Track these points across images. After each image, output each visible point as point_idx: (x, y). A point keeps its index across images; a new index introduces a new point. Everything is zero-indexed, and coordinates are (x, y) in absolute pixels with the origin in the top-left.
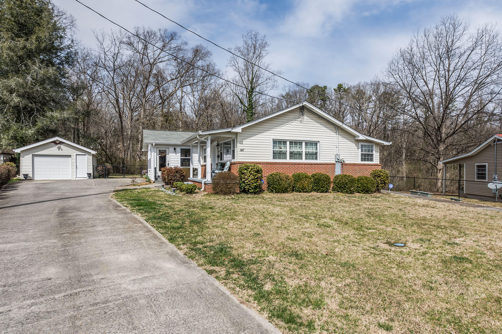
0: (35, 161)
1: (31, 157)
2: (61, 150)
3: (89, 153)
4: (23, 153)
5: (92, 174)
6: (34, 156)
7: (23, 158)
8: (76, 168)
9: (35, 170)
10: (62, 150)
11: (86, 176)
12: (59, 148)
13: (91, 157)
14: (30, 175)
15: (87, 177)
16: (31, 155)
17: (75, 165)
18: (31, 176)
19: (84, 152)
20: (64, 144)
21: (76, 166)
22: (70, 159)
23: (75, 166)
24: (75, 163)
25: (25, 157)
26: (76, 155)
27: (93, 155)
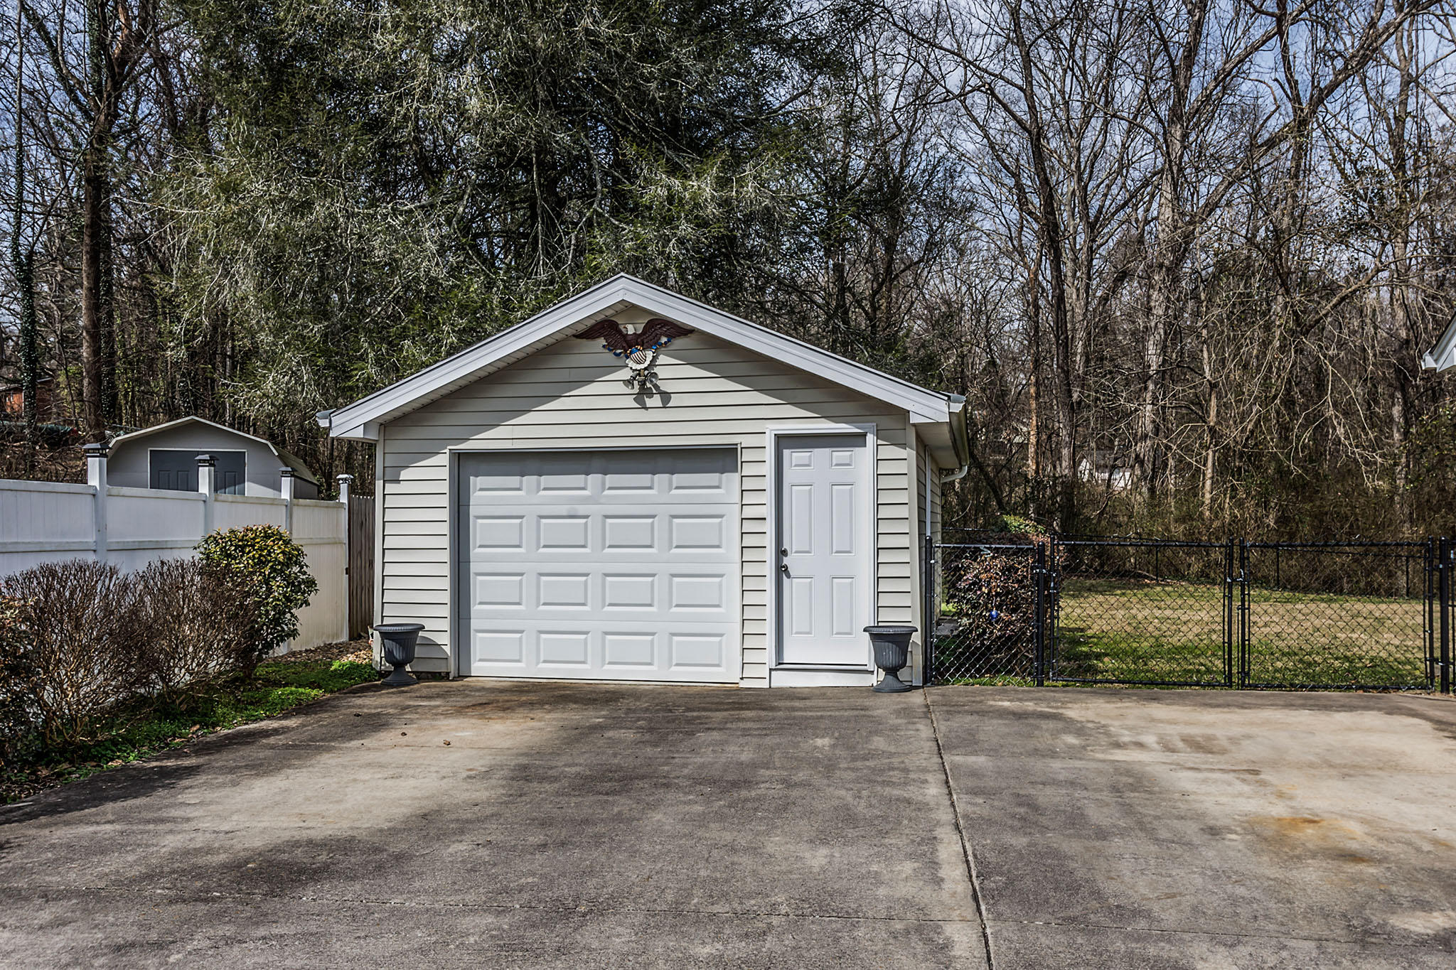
0: (474, 511)
1: (445, 473)
2: (655, 401)
3: (886, 422)
4: (393, 446)
5: (917, 638)
6: (465, 464)
7: (390, 488)
8: (782, 571)
9: (479, 587)
10: (666, 396)
11: (862, 652)
12: (645, 386)
13: (904, 459)
14: (439, 631)
15: (872, 666)
16: (443, 459)
17: (769, 540)
18: (444, 640)
19: (849, 408)
20: (679, 343)
21: (781, 552)
22: (731, 481)
23: (769, 555)
24: (769, 527)
25: (404, 474)
26: (783, 441)
27: (924, 442)
